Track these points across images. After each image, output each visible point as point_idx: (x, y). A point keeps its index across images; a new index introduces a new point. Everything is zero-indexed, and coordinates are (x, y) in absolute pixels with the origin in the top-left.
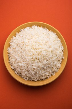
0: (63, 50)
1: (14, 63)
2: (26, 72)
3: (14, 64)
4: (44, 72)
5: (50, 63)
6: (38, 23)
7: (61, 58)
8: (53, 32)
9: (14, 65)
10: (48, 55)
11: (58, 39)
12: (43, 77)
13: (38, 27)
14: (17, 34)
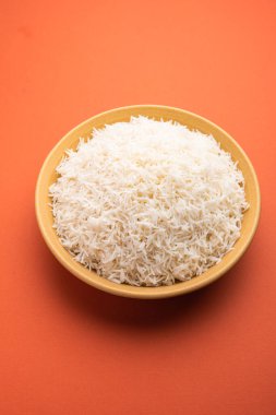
0: (241, 184)
1: (75, 226)
2: (118, 249)
3: (72, 228)
4: (180, 245)
5: (201, 213)
6: (150, 108)
7: (238, 207)
8: (203, 133)
9: (73, 231)
10: (189, 185)
11: (223, 152)
12: (177, 265)
13: (152, 121)
14: (82, 140)
